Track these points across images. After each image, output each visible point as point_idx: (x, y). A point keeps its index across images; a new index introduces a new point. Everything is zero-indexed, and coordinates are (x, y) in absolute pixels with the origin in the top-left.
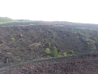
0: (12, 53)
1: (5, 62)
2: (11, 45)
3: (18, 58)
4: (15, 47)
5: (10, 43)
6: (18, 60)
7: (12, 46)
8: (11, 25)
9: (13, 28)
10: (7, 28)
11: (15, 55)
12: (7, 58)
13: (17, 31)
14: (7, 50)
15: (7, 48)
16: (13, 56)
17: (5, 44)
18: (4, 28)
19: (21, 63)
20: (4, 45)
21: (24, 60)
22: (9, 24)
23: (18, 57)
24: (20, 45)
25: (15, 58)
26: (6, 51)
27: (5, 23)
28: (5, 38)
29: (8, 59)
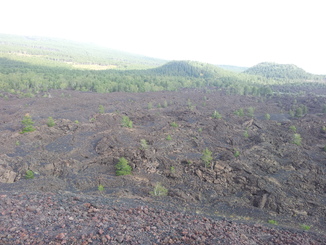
0: (281, 183)
1: (256, 204)
2: (286, 156)
3: (298, 207)
4: (297, 168)
5: (284, 148)
6: (296, 211)
7: (287, 159)
8: (301, 92)
9: (304, 102)
10: (286, 98)
11: (290, 193)
12: (265, 192)
13: (315, 115)
14: (271, 169)
15: (271, 162)
16: (284, 194)
17: (267, 148)
18: (276, 98)
19: (304, 225)
20: (266, 151)
21: (316, 220)
22: (294, 88)
23: (300, 201)
24: (314, 164)
25: (288, 202)
26: (266, 170)
27: (281, 83)
28: (273, 130)
29: (265, 196)
